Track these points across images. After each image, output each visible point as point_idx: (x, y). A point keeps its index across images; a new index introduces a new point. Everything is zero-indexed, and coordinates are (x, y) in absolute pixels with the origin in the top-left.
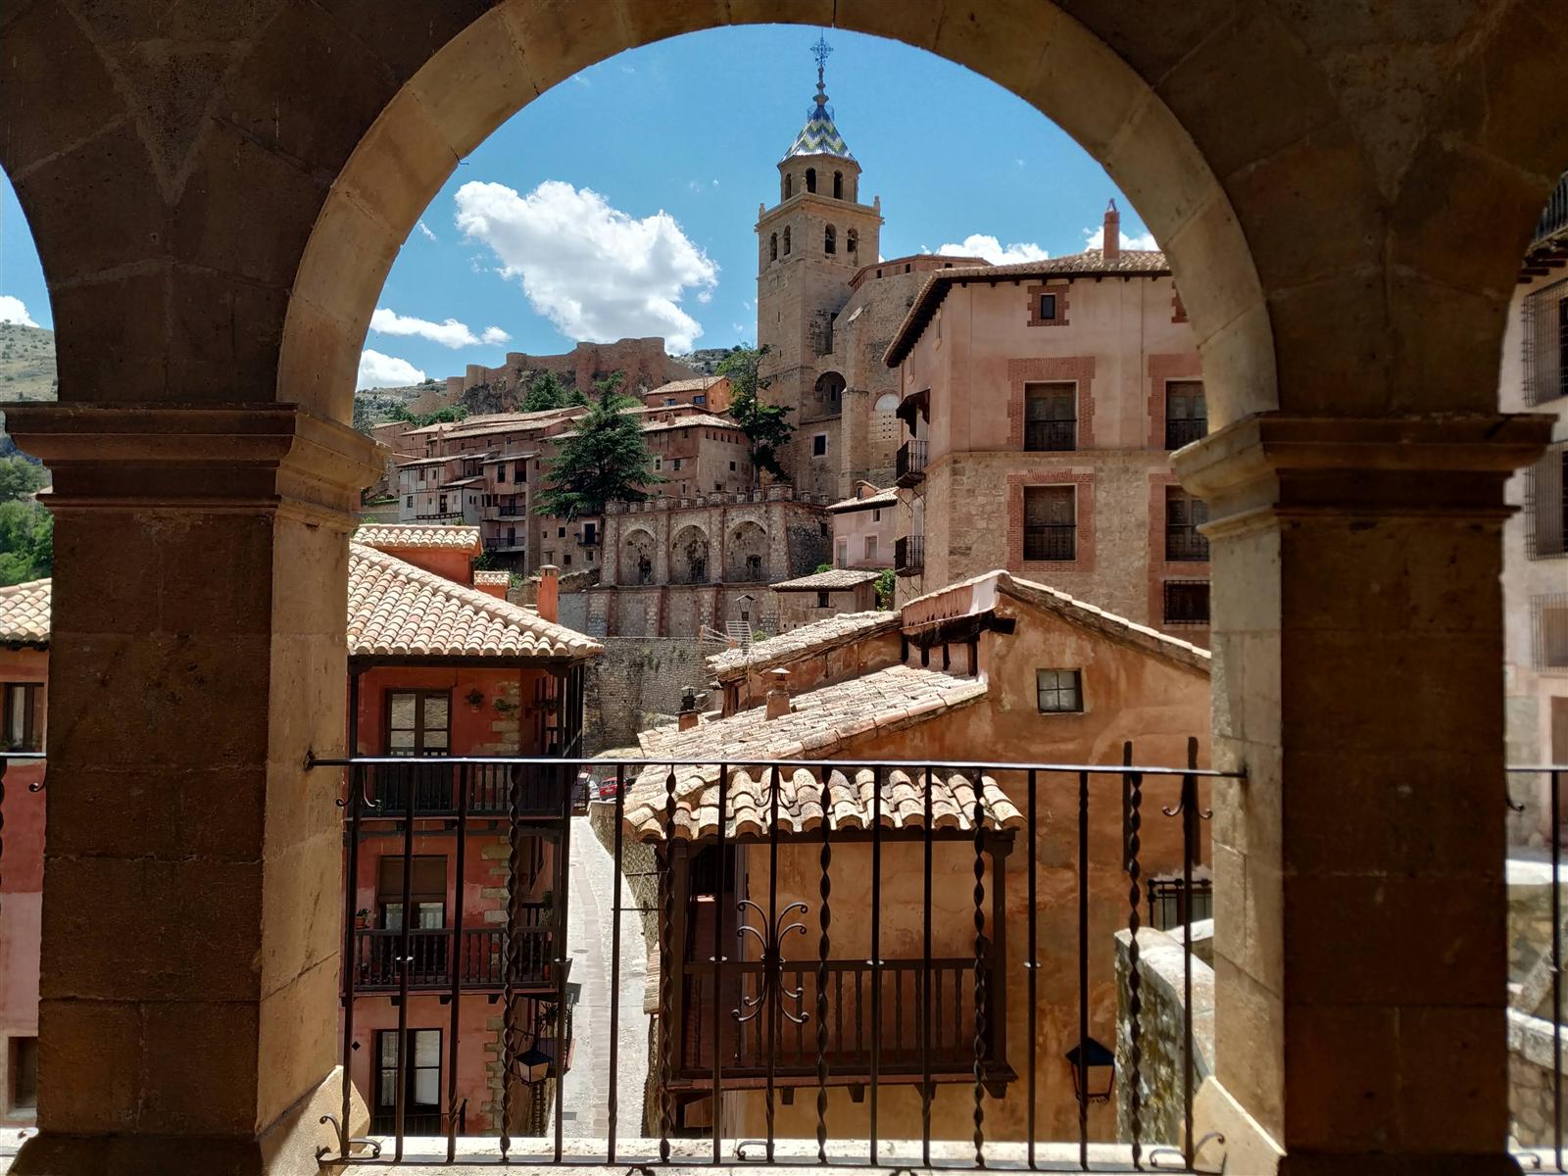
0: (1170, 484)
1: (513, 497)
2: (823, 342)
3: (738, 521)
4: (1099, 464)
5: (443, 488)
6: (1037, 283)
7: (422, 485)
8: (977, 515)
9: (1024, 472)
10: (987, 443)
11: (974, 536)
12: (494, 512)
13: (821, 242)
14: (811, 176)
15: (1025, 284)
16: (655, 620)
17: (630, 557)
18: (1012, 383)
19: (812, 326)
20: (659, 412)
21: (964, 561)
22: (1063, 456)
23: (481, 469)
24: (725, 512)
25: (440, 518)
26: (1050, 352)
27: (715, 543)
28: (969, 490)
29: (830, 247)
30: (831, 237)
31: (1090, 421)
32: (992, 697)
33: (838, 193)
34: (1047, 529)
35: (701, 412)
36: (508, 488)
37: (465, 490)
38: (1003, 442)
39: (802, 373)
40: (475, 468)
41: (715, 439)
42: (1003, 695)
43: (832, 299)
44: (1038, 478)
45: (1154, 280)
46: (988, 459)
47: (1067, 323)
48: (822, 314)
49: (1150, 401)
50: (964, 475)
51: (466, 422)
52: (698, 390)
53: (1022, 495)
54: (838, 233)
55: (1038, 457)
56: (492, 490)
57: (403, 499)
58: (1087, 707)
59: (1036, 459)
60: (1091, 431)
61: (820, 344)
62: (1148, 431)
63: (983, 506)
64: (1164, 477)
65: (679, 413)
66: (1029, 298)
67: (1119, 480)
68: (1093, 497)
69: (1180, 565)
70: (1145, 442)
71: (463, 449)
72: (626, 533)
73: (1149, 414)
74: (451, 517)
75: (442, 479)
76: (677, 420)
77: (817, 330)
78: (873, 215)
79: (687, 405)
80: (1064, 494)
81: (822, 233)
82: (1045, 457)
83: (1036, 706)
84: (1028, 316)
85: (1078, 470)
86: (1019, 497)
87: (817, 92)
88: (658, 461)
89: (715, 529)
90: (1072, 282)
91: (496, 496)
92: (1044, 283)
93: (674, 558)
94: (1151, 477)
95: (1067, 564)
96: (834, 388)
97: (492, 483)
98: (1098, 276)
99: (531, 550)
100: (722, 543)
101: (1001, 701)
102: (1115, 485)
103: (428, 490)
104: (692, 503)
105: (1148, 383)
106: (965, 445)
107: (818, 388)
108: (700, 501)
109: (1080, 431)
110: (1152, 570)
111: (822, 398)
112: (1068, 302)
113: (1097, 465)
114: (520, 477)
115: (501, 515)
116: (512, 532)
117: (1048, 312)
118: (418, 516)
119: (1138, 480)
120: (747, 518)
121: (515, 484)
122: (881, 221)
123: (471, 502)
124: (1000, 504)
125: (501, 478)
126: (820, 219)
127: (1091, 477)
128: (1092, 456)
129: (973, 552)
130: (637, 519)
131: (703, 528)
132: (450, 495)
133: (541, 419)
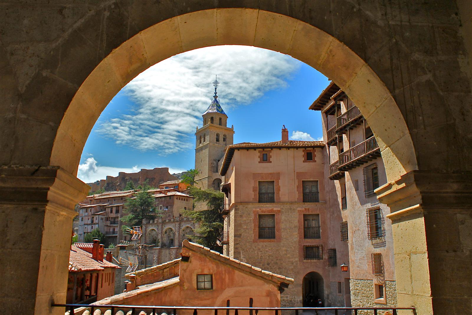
0: (304, 213)
1: (115, 218)
2: (215, 169)
3: (184, 226)
4: (282, 207)
5: (93, 215)
6: (261, 150)
7: (86, 214)
8: (244, 224)
9: (258, 210)
10: (247, 200)
11: (242, 230)
12: (108, 223)
13: (215, 138)
14: (212, 119)
15: (258, 150)
16: (157, 260)
17: (150, 238)
18: (254, 181)
19: (212, 164)
20: (162, 191)
21: (239, 239)
22: (270, 204)
23: (105, 209)
24: (180, 223)
25: (91, 225)
26: (266, 171)
27: (177, 234)
28: (240, 216)
29: (218, 140)
30: (218, 137)
31: (279, 193)
32: (180, 284)
33: (220, 124)
34: (266, 228)
35: (176, 191)
36: (113, 215)
37: (100, 216)
38: (251, 200)
39: (208, 179)
40: (104, 208)
41: (180, 199)
42: (185, 284)
43: (218, 156)
44: (262, 212)
45: (297, 149)
46: (247, 205)
47: (271, 162)
48: (214, 160)
49: (298, 187)
50: (239, 210)
51: (103, 194)
52: (176, 184)
53: (258, 217)
54: (220, 136)
55: (263, 204)
56: (108, 216)
57: (80, 218)
58: (214, 288)
59: (262, 205)
60: (279, 196)
61: (214, 170)
62: (297, 196)
63: (245, 221)
64: (303, 212)
65: (169, 191)
66: (259, 154)
67: (288, 212)
68: (280, 218)
69: (309, 240)
70: (296, 200)
71: (100, 202)
72: (148, 230)
73: (297, 191)
74: (95, 225)
75: (93, 212)
76: (168, 193)
77: (213, 165)
78: (231, 131)
79: (172, 189)
80: (272, 217)
81: (215, 136)
82: (265, 205)
83: (196, 287)
84: (259, 160)
85: (275, 209)
86: (257, 218)
87: (214, 95)
88: (161, 207)
89: (176, 229)
90: (272, 150)
91: (109, 218)
92: (264, 150)
93: (164, 239)
94: (298, 211)
95: (272, 240)
96: (218, 183)
97: (108, 214)
98: (280, 148)
99: (120, 236)
100: (179, 234)
101: (184, 286)
102: (287, 214)
103: (88, 216)
104: (170, 220)
105: (297, 181)
106: (239, 201)
107: (213, 183)
108: (172, 220)
109: (276, 197)
110: (299, 242)
111: (215, 186)
112: (271, 156)
113: (281, 207)
114: (117, 212)
115: (111, 224)
116: (114, 229)
117: (265, 159)
118: (84, 224)
119: (294, 212)
120: (187, 225)
121: (116, 214)
122: (234, 132)
123: (101, 220)
124: (250, 220)
125: (111, 212)
126: (214, 132)
127: (279, 211)
128: (280, 204)
129: (242, 236)
130: (152, 226)
131: (173, 229)
132: (95, 217)
133: (126, 193)
